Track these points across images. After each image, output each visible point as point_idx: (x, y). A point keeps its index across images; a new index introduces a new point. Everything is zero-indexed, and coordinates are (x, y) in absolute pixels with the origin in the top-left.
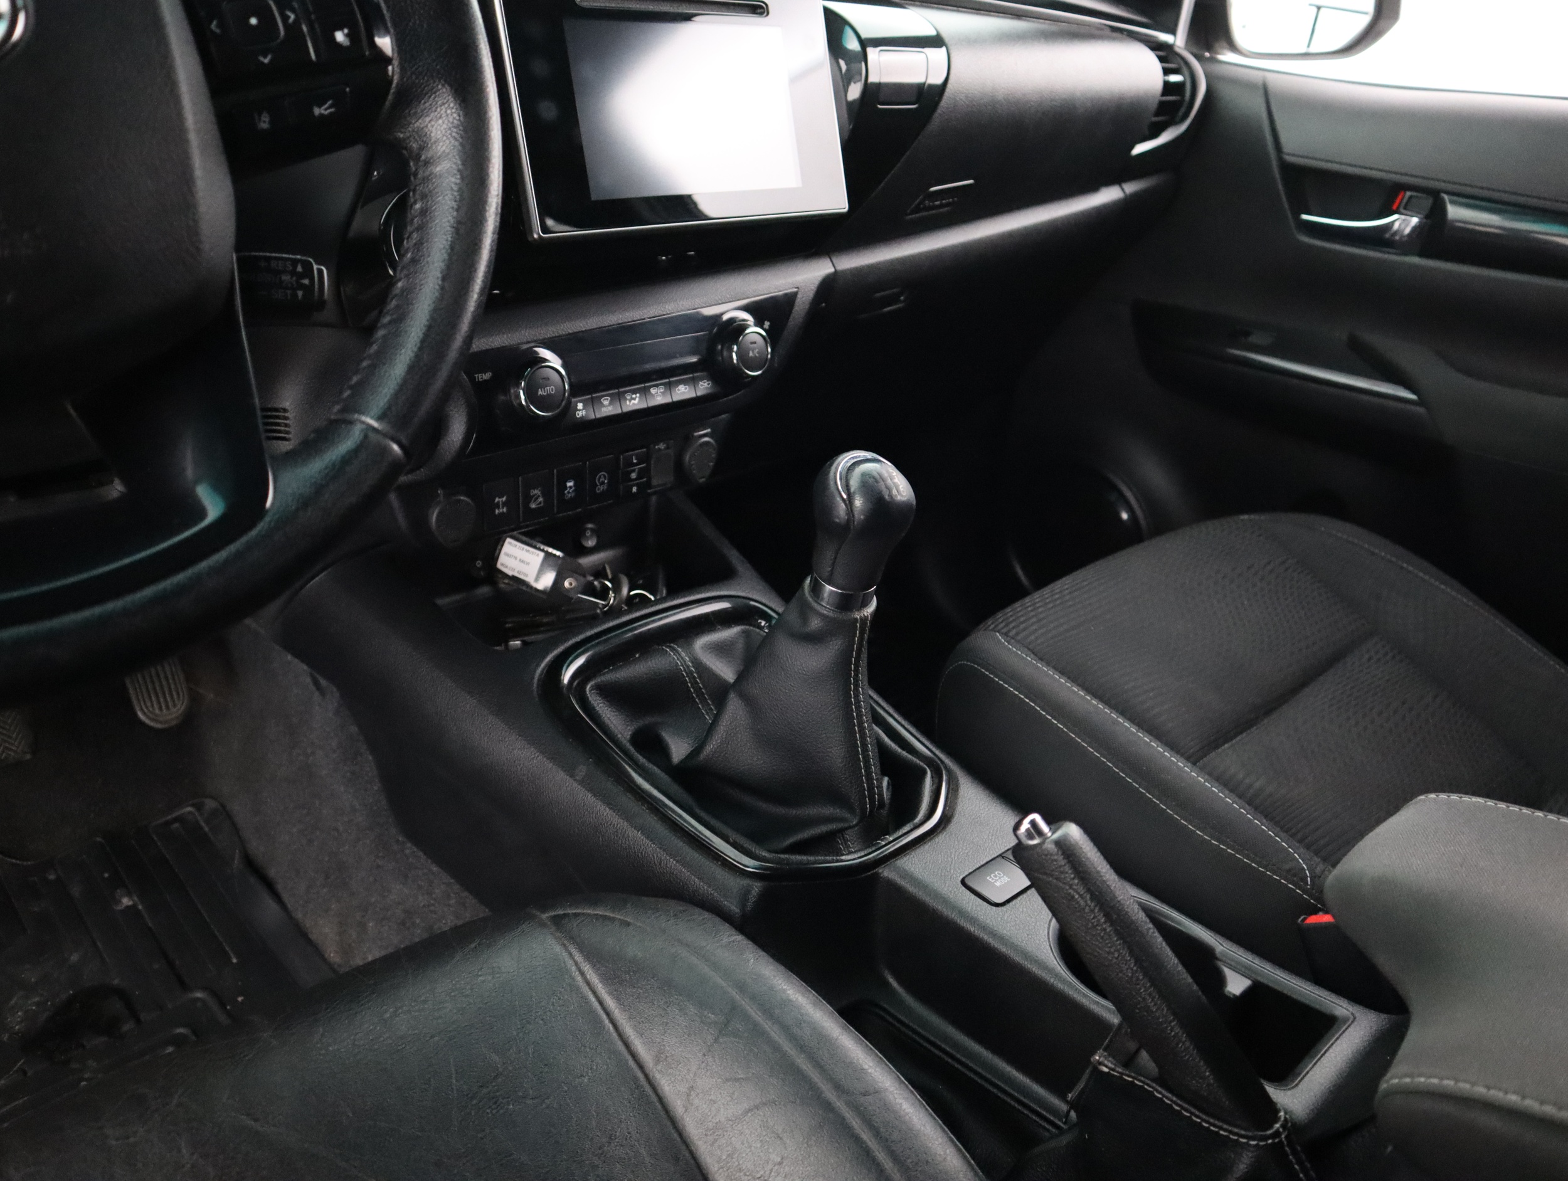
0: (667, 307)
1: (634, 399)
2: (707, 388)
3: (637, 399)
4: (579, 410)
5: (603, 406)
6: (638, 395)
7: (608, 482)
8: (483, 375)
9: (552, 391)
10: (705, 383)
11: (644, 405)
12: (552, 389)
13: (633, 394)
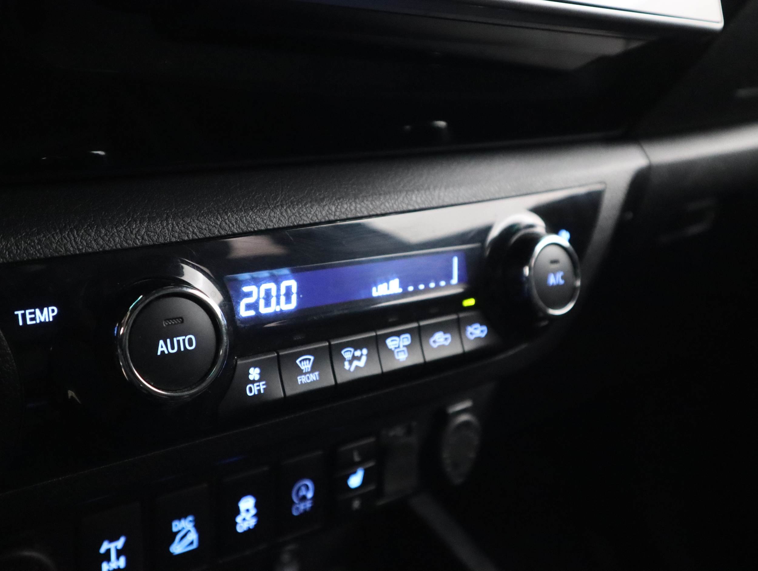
0: (414, 198)
1: (359, 358)
2: (479, 338)
3: (364, 359)
4: (253, 382)
5: (301, 372)
6: (365, 351)
7: (314, 498)
8: (38, 311)
9: (191, 344)
10: (476, 329)
11: (375, 370)
12: (190, 340)
13: (356, 350)
